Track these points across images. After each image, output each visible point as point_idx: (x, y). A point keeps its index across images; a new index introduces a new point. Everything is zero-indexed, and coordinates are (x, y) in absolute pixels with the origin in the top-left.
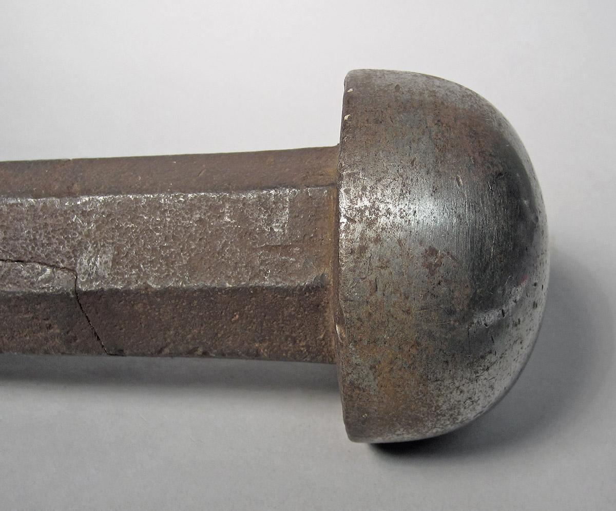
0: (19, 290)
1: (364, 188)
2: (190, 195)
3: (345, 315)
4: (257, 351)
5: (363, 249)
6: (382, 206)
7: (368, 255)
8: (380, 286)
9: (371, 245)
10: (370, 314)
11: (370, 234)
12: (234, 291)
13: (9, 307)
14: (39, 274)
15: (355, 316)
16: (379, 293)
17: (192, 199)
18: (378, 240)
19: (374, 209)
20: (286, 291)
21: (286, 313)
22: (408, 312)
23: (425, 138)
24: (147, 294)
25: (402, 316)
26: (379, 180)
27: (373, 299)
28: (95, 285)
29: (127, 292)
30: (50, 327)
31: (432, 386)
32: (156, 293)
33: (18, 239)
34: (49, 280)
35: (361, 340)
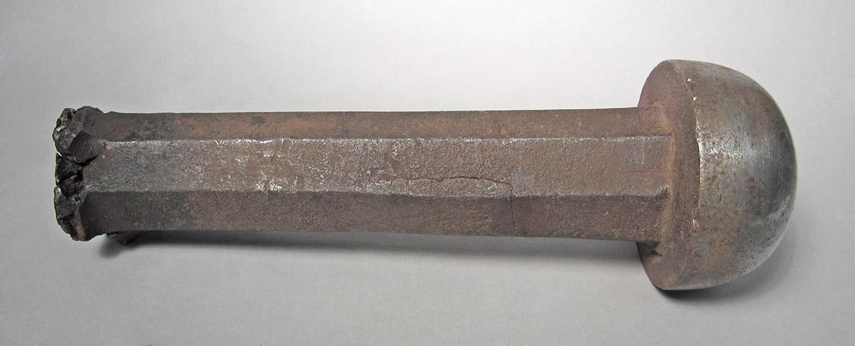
0: (475, 195)
1: (714, 143)
2: (581, 139)
3: (701, 214)
4: (613, 234)
5: (715, 177)
6: (725, 153)
7: (717, 181)
8: (723, 199)
9: (719, 176)
10: (715, 214)
11: (719, 169)
12: (610, 198)
13: (465, 206)
14: (487, 186)
15: (707, 215)
16: (722, 202)
17: (583, 142)
18: (723, 173)
19: (720, 155)
20: (642, 199)
21: (638, 211)
22: (736, 213)
23: (743, 113)
24: (556, 199)
25: (732, 215)
26: (722, 139)
27: (718, 206)
28: (524, 194)
29: (544, 198)
30: (487, 218)
31: (739, 254)
32: (562, 198)
33: (472, 164)
34: (493, 190)
35: (708, 228)
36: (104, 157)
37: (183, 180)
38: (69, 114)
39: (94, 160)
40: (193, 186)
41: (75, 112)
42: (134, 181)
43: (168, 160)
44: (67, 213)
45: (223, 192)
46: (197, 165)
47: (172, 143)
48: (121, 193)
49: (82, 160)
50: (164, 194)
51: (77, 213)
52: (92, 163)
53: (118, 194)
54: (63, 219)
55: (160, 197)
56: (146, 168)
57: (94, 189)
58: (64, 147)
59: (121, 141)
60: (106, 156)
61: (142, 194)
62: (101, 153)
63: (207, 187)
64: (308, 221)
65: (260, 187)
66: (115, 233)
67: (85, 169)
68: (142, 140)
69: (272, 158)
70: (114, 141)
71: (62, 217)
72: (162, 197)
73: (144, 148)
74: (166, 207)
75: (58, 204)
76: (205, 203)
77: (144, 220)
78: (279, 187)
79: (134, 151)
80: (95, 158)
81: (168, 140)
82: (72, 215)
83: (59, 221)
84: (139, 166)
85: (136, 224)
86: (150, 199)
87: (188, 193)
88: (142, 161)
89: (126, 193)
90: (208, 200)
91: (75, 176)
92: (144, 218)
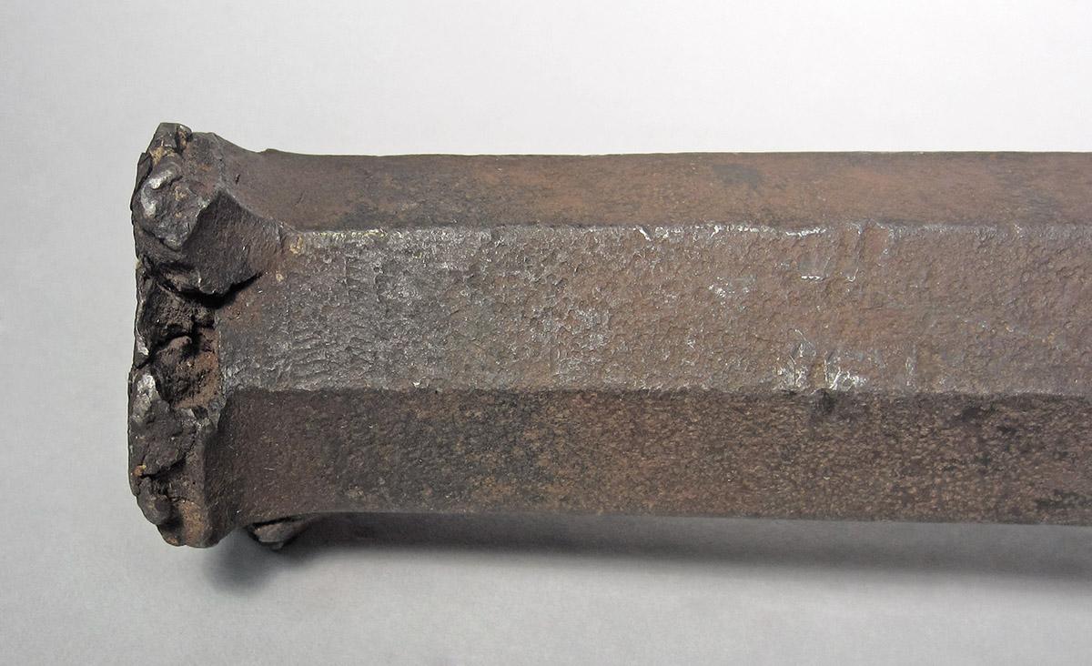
36: (280, 278)
37: (536, 355)
38: (175, 140)
39: (250, 290)
40: (565, 374)
41: (190, 136)
42: (375, 354)
43: (486, 291)
44: (166, 459)
45: (668, 394)
46: (583, 306)
47: (495, 236)
48: (333, 393)
49: (217, 287)
50: (470, 398)
51: (194, 458)
52: (241, 296)
53: (321, 398)
54: (152, 477)
55: (455, 410)
56: (412, 316)
57: (249, 381)
58: (172, 240)
59: (335, 230)
60: (289, 275)
61: (400, 398)
62: (271, 267)
63: (613, 379)
64: (914, 490)
65: (794, 378)
66: (281, 520)
67: (220, 317)
68: (399, 226)
69: (828, 286)
70: (311, 229)
71: (150, 472)
72: (462, 409)
73: (407, 253)
74: (466, 443)
75: (143, 429)
76: (598, 429)
77: (382, 481)
78: (856, 379)
79: (376, 259)
80: (254, 279)
81: (484, 227)
82: (179, 466)
83: (137, 483)
84: (392, 309)
85: (352, 494)
86: (421, 415)
87: (549, 395)
88: (406, 292)
89: (348, 394)
90: (611, 421)
91: (185, 339)
92: (383, 474)
